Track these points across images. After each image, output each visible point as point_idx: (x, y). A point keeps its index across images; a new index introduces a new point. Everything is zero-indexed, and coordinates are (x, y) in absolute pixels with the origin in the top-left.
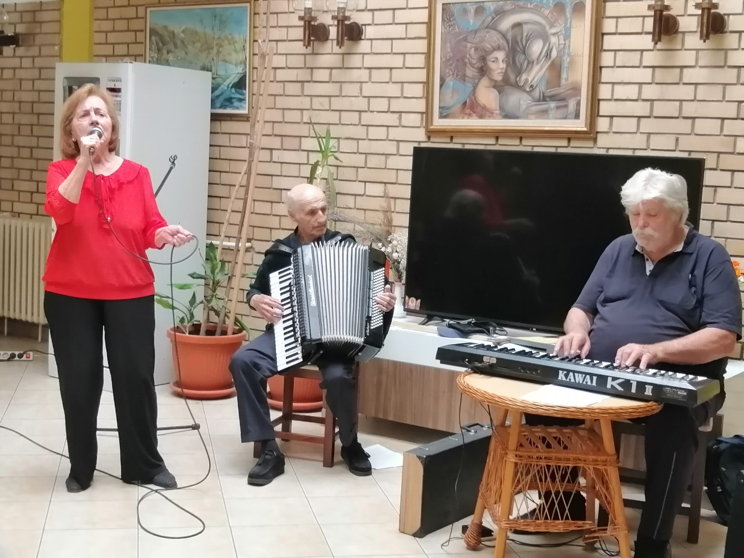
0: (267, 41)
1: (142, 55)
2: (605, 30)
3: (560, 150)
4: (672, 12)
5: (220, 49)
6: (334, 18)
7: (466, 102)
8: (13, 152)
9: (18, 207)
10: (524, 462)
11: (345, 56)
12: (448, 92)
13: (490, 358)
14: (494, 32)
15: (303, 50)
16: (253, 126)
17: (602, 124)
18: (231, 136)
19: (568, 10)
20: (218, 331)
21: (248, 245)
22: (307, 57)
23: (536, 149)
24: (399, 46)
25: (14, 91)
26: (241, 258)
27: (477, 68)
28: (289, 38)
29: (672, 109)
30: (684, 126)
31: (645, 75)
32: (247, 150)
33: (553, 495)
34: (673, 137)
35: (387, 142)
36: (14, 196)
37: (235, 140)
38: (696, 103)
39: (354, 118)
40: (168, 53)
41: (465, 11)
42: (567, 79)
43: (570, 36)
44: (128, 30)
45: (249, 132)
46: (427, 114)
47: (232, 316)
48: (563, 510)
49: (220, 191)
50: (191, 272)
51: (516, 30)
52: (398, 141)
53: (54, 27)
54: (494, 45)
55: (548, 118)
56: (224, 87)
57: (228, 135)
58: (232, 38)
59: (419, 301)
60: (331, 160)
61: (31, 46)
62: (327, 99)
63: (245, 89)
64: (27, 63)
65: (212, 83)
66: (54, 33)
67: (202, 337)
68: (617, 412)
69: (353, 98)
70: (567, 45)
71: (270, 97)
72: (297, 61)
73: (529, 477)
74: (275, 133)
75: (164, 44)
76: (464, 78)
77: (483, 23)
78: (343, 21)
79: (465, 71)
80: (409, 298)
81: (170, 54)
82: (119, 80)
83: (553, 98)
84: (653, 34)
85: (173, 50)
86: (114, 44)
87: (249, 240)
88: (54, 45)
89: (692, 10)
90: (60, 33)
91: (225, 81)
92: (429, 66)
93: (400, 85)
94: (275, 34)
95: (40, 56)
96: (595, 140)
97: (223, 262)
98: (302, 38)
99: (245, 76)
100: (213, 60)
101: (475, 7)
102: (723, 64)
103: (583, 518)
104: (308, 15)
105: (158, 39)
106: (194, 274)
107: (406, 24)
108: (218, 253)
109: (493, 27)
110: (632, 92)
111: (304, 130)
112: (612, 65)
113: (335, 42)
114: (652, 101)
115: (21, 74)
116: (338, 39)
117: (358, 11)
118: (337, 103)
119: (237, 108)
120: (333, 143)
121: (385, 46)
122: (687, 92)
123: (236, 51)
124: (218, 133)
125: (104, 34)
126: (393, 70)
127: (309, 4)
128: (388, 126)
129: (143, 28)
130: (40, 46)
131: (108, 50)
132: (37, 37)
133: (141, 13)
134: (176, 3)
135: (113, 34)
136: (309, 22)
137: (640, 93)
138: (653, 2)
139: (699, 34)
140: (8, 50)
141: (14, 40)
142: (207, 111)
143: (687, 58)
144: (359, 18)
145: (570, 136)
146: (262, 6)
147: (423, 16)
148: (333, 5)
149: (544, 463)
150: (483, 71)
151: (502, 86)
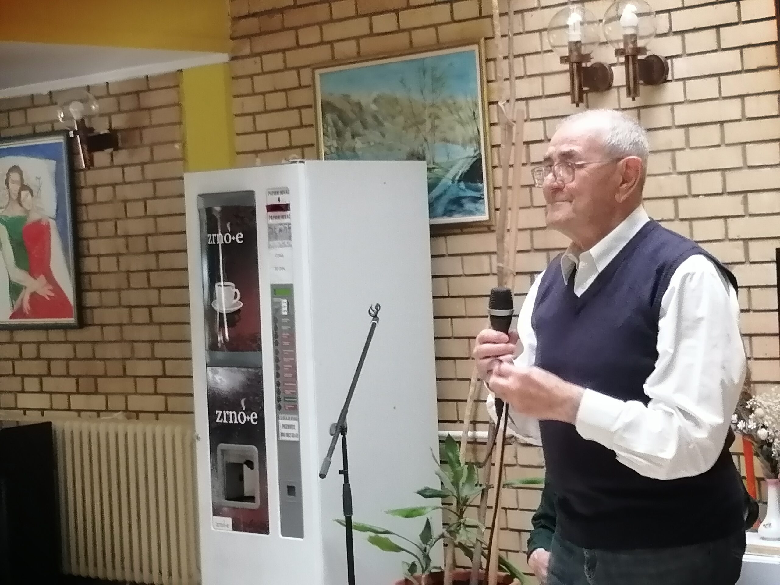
0: (512, 101)
1: (312, 145)
5: (437, 122)
6: (619, 52)
8: (122, 315)
9: (135, 403)
11: (642, 111)
15: (573, 109)
16: (501, 240)
18: (465, 258)
24: (732, 86)
25: (116, 220)
28: (546, 93)
35: (727, 243)
36: (127, 385)
37: (472, 265)
39: (666, 209)
40: (353, 137)
44: (288, 108)
45: (494, 249)
47: (493, 555)
49: (455, 349)
50: (421, 487)
52: (746, 240)
53: (169, 115)
56: (447, 180)
57: (459, 258)
58: (454, 103)
61: (136, 147)
63: (482, 182)
64: (132, 173)
65: (428, 178)
66: (172, 124)
69: (662, 177)
71: (524, 189)
74: (536, 246)
75: (346, 124)
78: (634, 56)
81: (357, 139)
82: (285, 191)
85: (361, 130)
86: (266, 132)
88: (173, 142)
90: (180, 123)
91: (447, 171)
93: (740, 147)
94: (524, 88)
95: (152, 161)
97: (470, 465)
98: (568, 89)
99: (480, 160)
100: (426, 140)
104: (575, 53)
105: (335, 117)
106: (426, 489)
107: (741, 48)
108: (461, 451)
113: (624, 91)
115: (125, 192)
116: (628, 86)
117: (657, 36)
119: (471, 213)
123: (462, 123)
124: (443, 256)
125: (250, 118)
126: (725, 125)
127: (575, 35)
128: (726, 218)
129: (311, 102)
130: (152, 146)
131: (258, 142)
132: (146, 133)
133: (306, 79)
134: (360, 57)
135: (264, 116)
136: (579, 63)
140: (102, 157)
141: (109, 141)
142: (424, 223)
144: (661, 48)
146: (499, 47)
147: (769, 31)
148: (615, 33)
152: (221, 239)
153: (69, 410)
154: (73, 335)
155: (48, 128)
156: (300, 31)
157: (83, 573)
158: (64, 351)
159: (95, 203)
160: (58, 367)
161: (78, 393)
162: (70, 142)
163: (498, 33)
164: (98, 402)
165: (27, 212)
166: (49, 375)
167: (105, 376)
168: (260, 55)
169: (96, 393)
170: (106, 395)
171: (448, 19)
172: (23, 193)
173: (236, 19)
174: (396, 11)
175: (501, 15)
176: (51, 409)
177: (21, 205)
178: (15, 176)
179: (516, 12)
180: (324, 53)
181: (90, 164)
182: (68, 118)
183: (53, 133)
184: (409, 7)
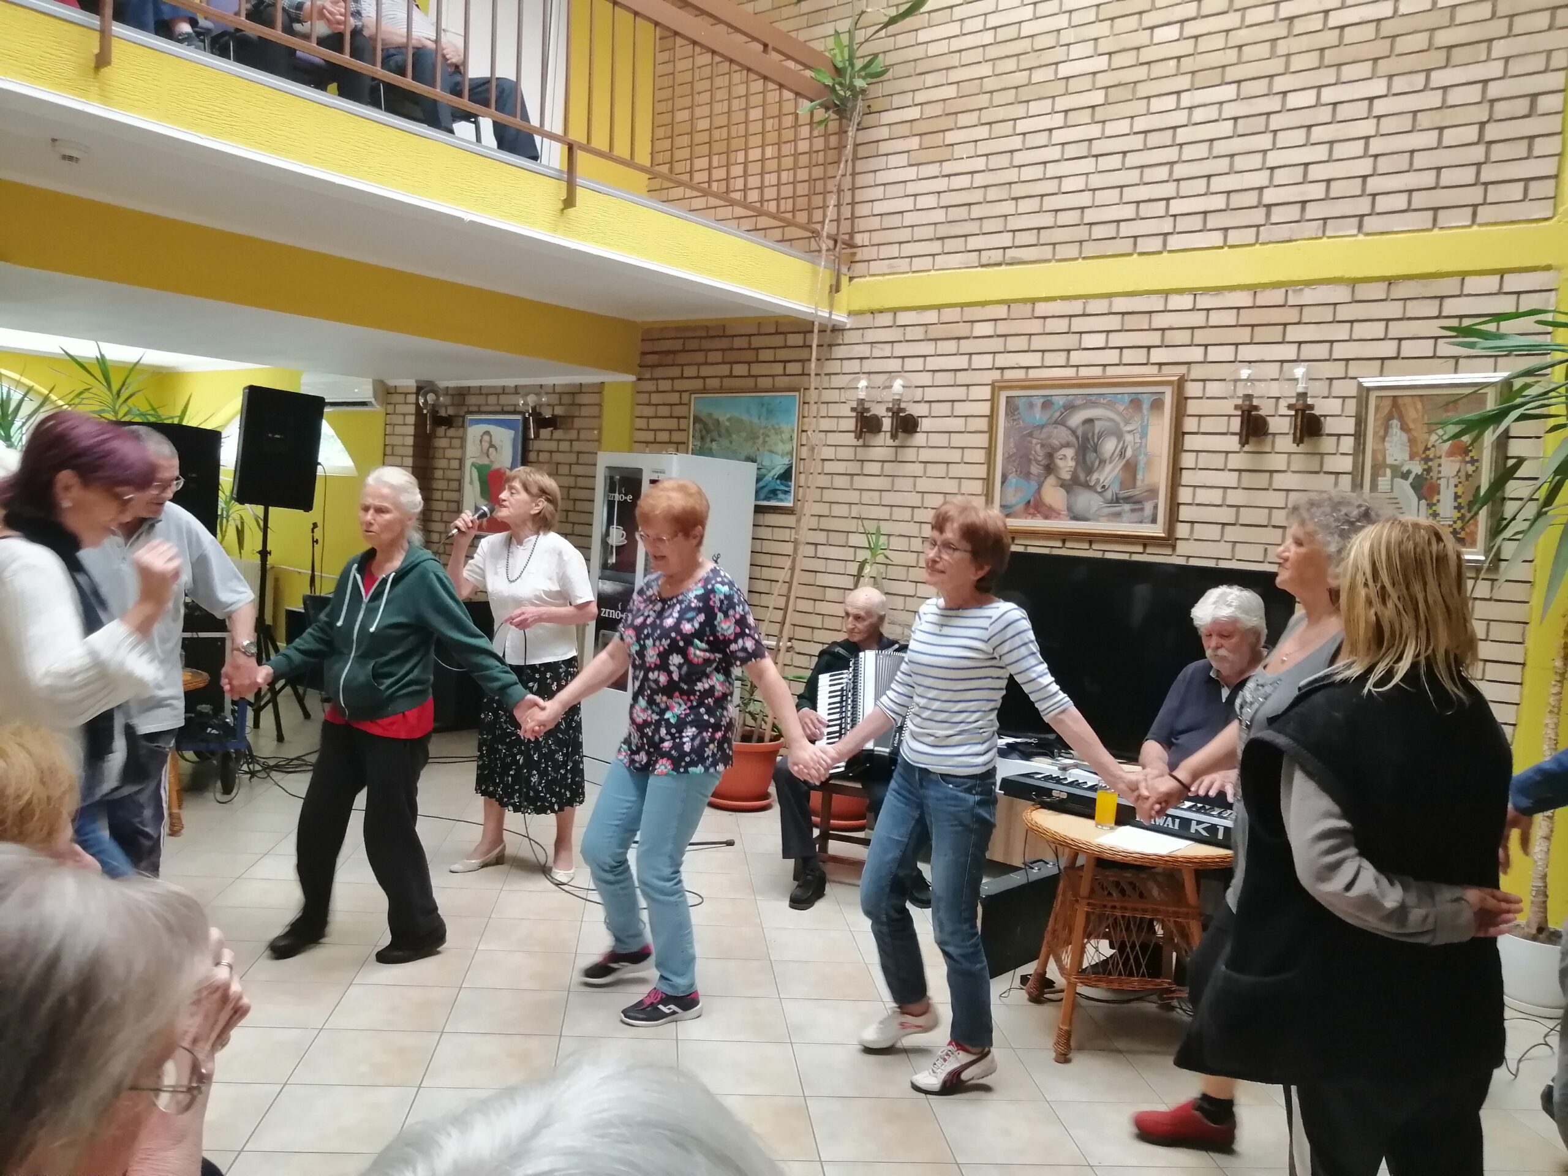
0: (817, 431)
1: (684, 444)
2: (1186, 429)
3: (1135, 558)
4: (1261, 413)
5: (767, 439)
6: (888, 410)
7: (1029, 502)
10: (1097, 911)
11: (899, 449)
12: (1010, 490)
13: (1060, 792)
14: (1063, 428)
15: (855, 442)
16: (798, 521)
17: (1182, 530)
18: (774, 529)
19: (1146, 406)
20: (755, 737)
21: (789, 644)
22: (858, 448)
23: (1108, 556)
24: (957, 440)
27: (1044, 466)
28: (840, 429)
29: (1261, 517)
30: (1274, 536)
31: (1231, 479)
32: (791, 545)
33: (1128, 949)
34: (1262, 547)
37: (780, 534)
39: (906, 514)
40: (712, 441)
41: (1031, 406)
42: (1143, 481)
43: (1146, 434)
44: (671, 417)
45: (793, 526)
48: (1138, 965)
49: (761, 586)
51: (1087, 426)
53: (594, 411)
54: (1064, 441)
56: (769, 478)
57: (771, 529)
58: (779, 428)
60: (880, 558)
61: (568, 429)
62: (877, 493)
63: (791, 481)
64: (565, 446)
65: (757, 475)
66: (594, 417)
69: (907, 493)
70: (1143, 444)
71: (817, 490)
74: (820, 527)
75: (708, 431)
76: (1027, 475)
77: (1050, 418)
78: (898, 413)
79: (1030, 468)
81: (713, 444)
82: (663, 472)
83: (1127, 500)
84: (1240, 434)
85: (716, 436)
86: (655, 430)
87: (790, 640)
88: (593, 429)
89: (1283, 410)
90: (600, 417)
91: (770, 472)
92: (990, 462)
93: (957, 480)
94: (825, 424)
95: (578, 440)
96: (1174, 547)
98: (853, 429)
99: (791, 467)
100: (758, 450)
101: (1042, 400)
102: (1318, 469)
104: (861, 406)
105: (701, 426)
107: (966, 416)
109: (1061, 422)
110: (1216, 496)
111: (852, 525)
112: (1193, 466)
113: (888, 435)
114: (1238, 507)
115: (557, 457)
116: (891, 431)
117: (915, 402)
118: (888, 498)
119: (782, 500)
120: (883, 539)
121: (942, 440)
122: (1277, 499)
123: (782, 441)
124: (761, 526)
125: (646, 420)
126: (951, 465)
127: (862, 395)
129: (686, 415)
130: (579, 430)
131: (649, 436)
132: (576, 420)
133: (685, 399)
134: (721, 390)
135: (655, 420)
136: (862, 413)
137: (1224, 498)
138: (1240, 402)
139: (1291, 437)
140: (545, 433)
141: (552, 423)
142: (751, 503)
143: (1277, 462)
144: (915, 410)
145: (1146, 542)
146: (812, 396)
147: (985, 408)
148: (887, 396)
149: (1118, 913)
150: (1050, 468)
151: (1071, 486)
152: (617, 497)
155: (511, 409)
156: (685, 368)
162: (526, 421)
163: (813, 387)
165: (492, 462)
168: (657, 379)
171: (782, 373)
172: (491, 450)
173: (644, 354)
174: (749, 363)
175: (816, 375)
177: (489, 457)
178: (487, 438)
179: (826, 375)
180: (698, 384)
181: (537, 436)
182: (526, 404)
183: (515, 412)
184: (758, 362)
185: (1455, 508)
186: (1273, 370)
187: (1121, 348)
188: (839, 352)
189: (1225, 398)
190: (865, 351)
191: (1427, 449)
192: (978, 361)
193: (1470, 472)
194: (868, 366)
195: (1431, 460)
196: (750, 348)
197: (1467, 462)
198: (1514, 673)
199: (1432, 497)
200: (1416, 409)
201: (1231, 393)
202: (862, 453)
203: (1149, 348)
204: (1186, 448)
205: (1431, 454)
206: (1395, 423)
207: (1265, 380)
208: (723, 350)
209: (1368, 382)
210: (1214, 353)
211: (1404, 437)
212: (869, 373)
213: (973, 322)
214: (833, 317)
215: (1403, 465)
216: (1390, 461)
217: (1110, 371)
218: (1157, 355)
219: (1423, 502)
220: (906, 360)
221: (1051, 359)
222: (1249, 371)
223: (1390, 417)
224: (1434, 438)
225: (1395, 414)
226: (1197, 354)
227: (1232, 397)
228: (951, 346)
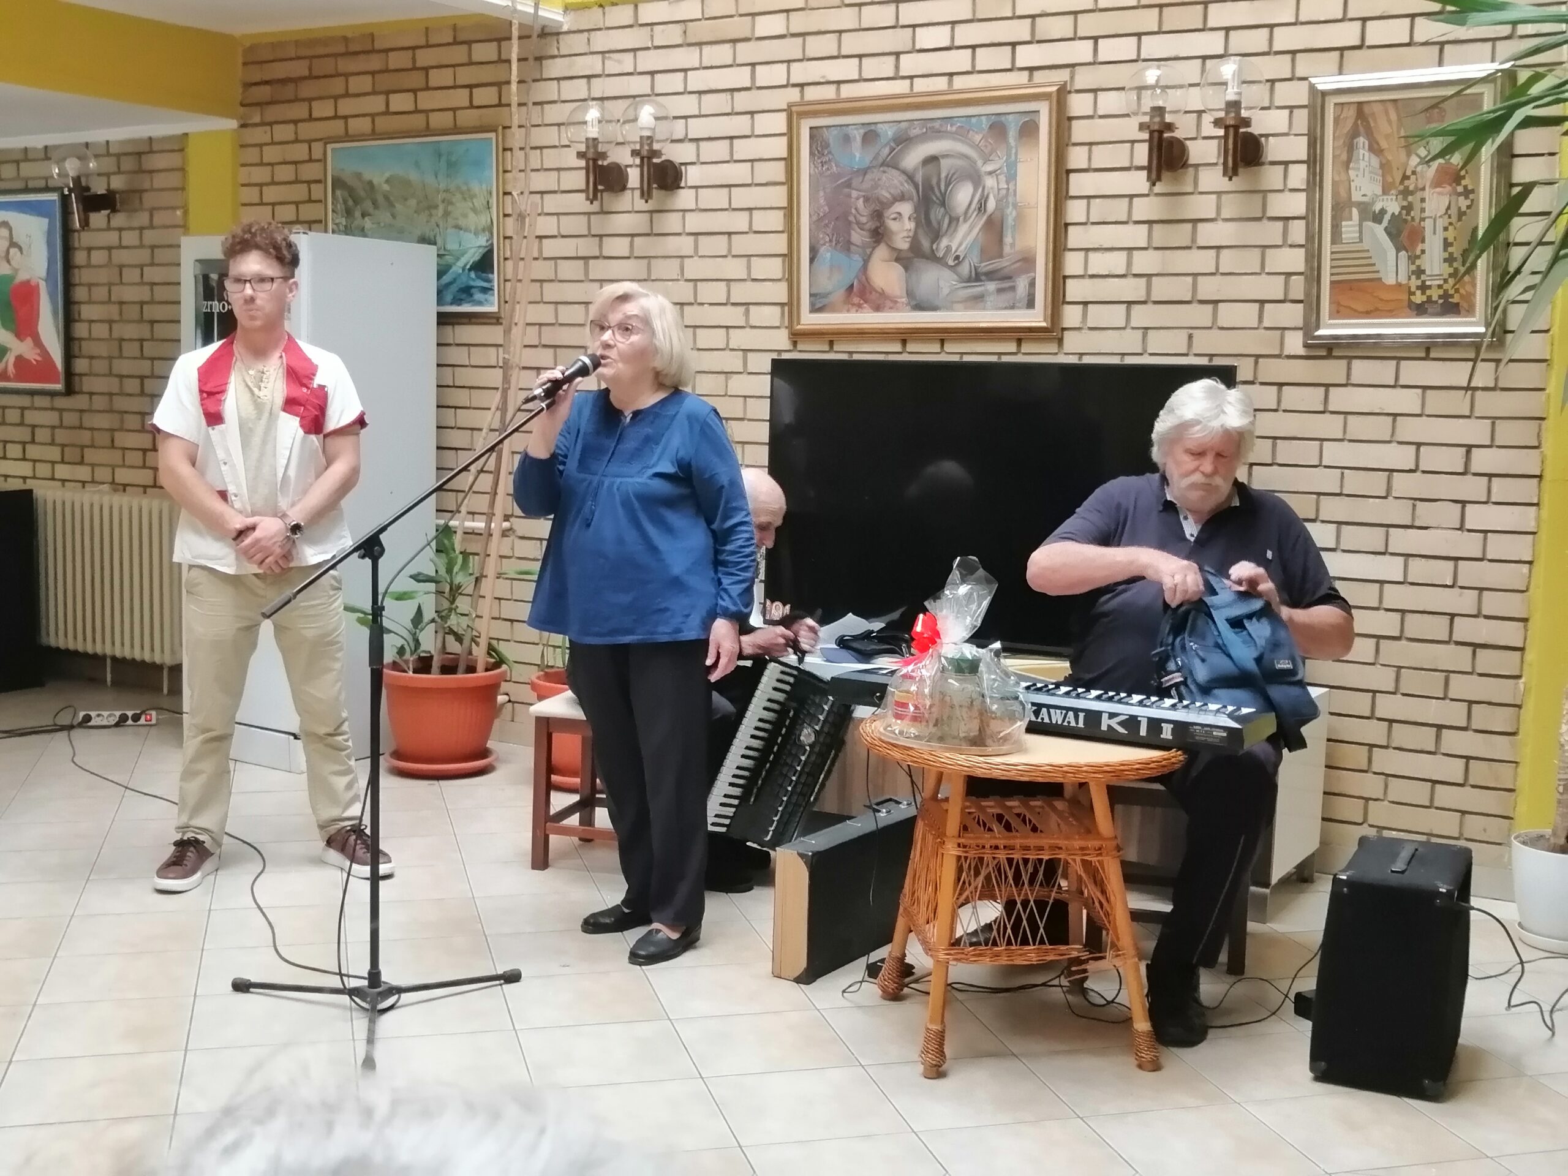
0: (526, 193)
1: (320, 222)
2: (1072, 165)
3: (1005, 359)
4: (1178, 134)
5: (450, 208)
6: (634, 153)
7: (852, 285)
8: (113, 384)
9: (122, 476)
10: (972, 854)
11: (655, 215)
12: (824, 269)
14: (894, 172)
15: (587, 207)
16: (507, 332)
17: (1071, 316)
18: (472, 348)
19: (1012, 134)
20: (462, 666)
21: (506, 525)
22: (592, 217)
23: (966, 358)
24: (742, 198)
25: (110, 285)
26: (496, 546)
27: (869, 230)
28: (563, 188)
29: (1180, 289)
30: (1201, 315)
31: (1137, 235)
32: (499, 371)
33: (1019, 905)
34: (1184, 334)
35: (728, 352)
36: (115, 456)
37: (479, 356)
38: (1218, 278)
40: (363, 215)
41: (847, 139)
42: (1013, 245)
43: (1015, 175)
44: (296, 181)
45: (501, 342)
46: (791, 306)
47: (483, 642)
48: (1034, 928)
49: (456, 438)
50: (415, 572)
51: (931, 167)
52: (745, 351)
53: (173, 180)
54: (895, 192)
55: (984, 309)
56: (457, 268)
57: (466, 348)
58: (469, 190)
59: (788, 607)
61: (135, 211)
63: (493, 273)
64: (130, 238)
65: (438, 264)
66: (176, 189)
67: (434, 677)
68: (1116, 771)
69: (670, 283)
70: (1011, 190)
71: (534, 284)
72: (577, 225)
73: (981, 878)
74: (543, 342)
75: (357, 201)
76: (847, 246)
77: (875, 158)
78: (650, 158)
79: (849, 235)
80: (772, 602)
81: (366, 219)
83: (991, 275)
84: (1149, 168)
85: (371, 210)
86: (273, 204)
87: (507, 518)
88: (174, 208)
89: (1209, 129)
90: (183, 189)
91: (458, 259)
92: (791, 228)
93: (745, 260)
94: (540, 181)
95: (152, 227)
96: (1060, 341)
97: (465, 554)
98: (583, 187)
99: (491, 251)
100: (438, 225)
101: (862, 131)
102: (1260, 215)
103: (1066, 942)
104: (592, 150)
105: (346, 194)
106: (419, 574)
107: (752, 161)
108: (457, 539)
109: (890, 163)
110: (1116, 262)
112: (1084, 220)
113: (637, 193)
114: (1149, 276)
115: (121, 257)
116: (642, 188)
117: (673, 141)
119: (480, 303)
121: (719, 198)
122: (1202, 261)
123: (474, 210)
124: (449, 345)
125: (257, 189)
126: (733, 236)
127: (593, 132)
128: (727, 327)
129: (320, 176)
130: (152, 211)
131: (265, 214)
132: (146, 197)
133: (317, 153)
134: (374, 135)
135: (272, 187)
136: (595, 160)
137: (1129, 264)
138: (1147, 119)
139: (1221, 168)
140: (98, 218)
141: (107, 202)
142: (431, 310)
143: (1203, 206)
144: (677, 154)
145: (1020, 335)
146: (516, 137)
147: (779, 147)
148: (632, 134)
149: (1002, 856)
150: (879, 235)
151: (907, 260)
152: (217, 308)
153: (53, 479)
154: (61, 402)
155: (42, 184)
156: (314, 104)
157: (62, 644)
158: (51, 418)
159: (89, 266)
160: (42, 435)
161: (63, 462)
162: (65, 200)
163: (516, 122)
164: (83, 472)
165: (16, 270)
166: (33, 442)
167: (92, 446)
168: (271, 124)
169: (81, 462)
170: (93, 466)
171: (467, 104)
172: (13, 251)
173: (248, 85)
174: (414, 91)
175: (520, 105)
176: (34, 477)
177: (8, 262)
178: (3, 232)
179: (535, 104)
180: (337, 127)
181: (85, 223)
182: (63, 174)
183: (47, 189)
184: (427, 88)
185: (1445, 260)
186: (1190, 71)
187: (974, 47)
188: (555, 68)
189: (1128, 115)
190: (592, 64)
191: (1405, 177)
192: (767, 75)
193: (1464, 209)
194: (599, 87)
195: (1412, 193)
196: (415, 68)
197: (1460, 194)
198: (1526, 490)
199: (1414, 247)
200: (1389, 121)
201: (1134, 107)
202: (599, 224)
203: (1014, 45)
204: (1072, 193)
205: (1411, 184)
206: (1361, 140)
207: (1181, 87)
208: (373, 73)
209: (1324, 83)
210: (1108, 49)
211: (1375, 161)
212: (602, 99)
213: (753, 15)
214: (541, 13)
215: (1373, 203)
216: (1356, 197)
217: (959, 82)
218: (1027, 56)
219: (1403, 253)
220: (658, 77)
221: (871, 68)
222: (1158, 72)
223: (1354, 134)
224: (1414, 161)
225: (1361, 129)
226: (1082, 51)
227: (1136, 114)
228: (721, 54)
